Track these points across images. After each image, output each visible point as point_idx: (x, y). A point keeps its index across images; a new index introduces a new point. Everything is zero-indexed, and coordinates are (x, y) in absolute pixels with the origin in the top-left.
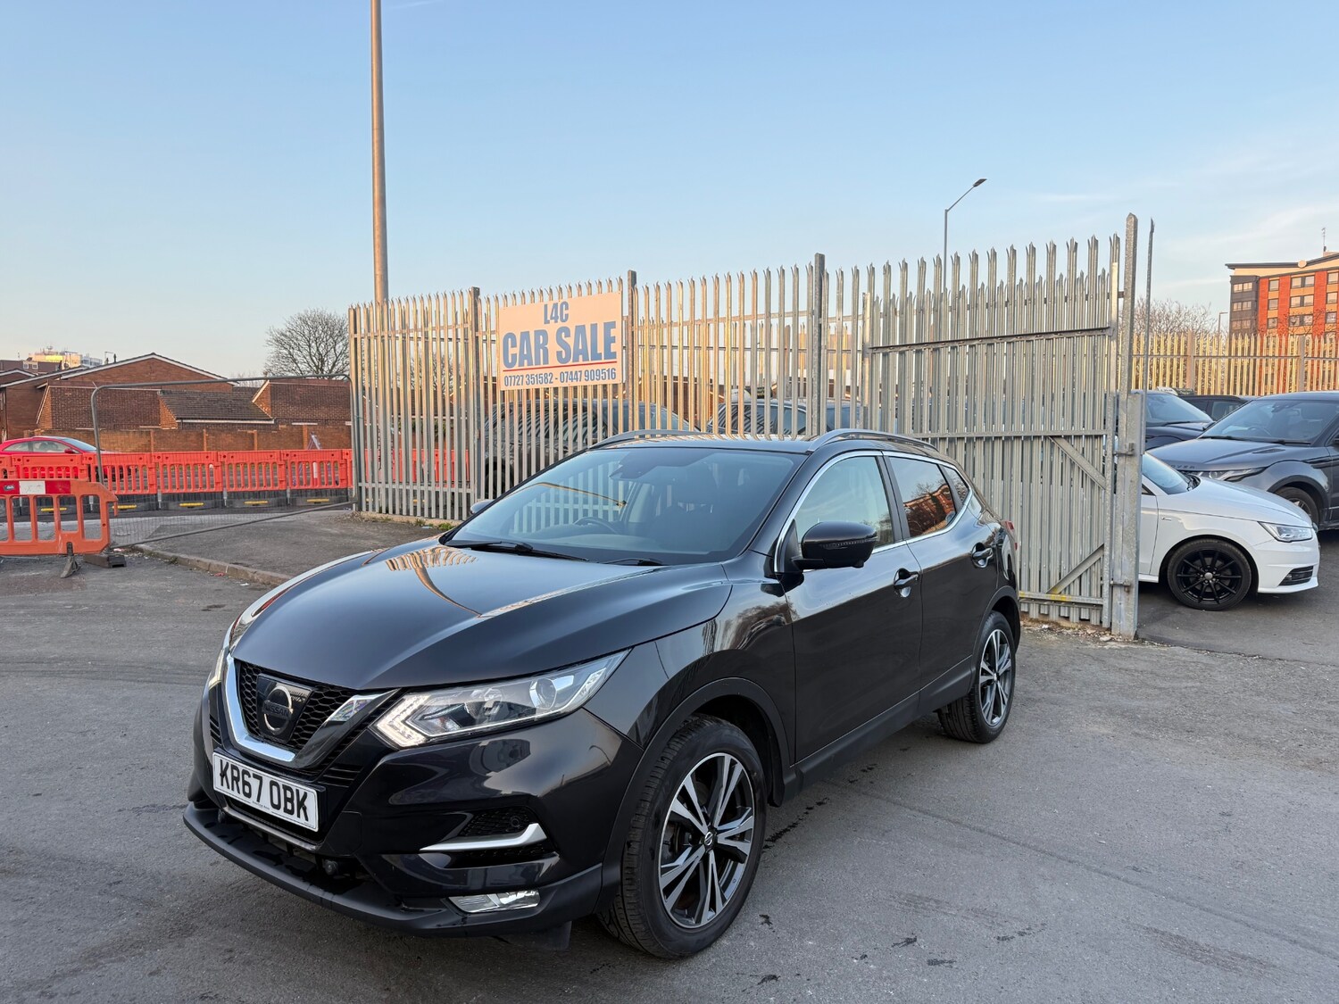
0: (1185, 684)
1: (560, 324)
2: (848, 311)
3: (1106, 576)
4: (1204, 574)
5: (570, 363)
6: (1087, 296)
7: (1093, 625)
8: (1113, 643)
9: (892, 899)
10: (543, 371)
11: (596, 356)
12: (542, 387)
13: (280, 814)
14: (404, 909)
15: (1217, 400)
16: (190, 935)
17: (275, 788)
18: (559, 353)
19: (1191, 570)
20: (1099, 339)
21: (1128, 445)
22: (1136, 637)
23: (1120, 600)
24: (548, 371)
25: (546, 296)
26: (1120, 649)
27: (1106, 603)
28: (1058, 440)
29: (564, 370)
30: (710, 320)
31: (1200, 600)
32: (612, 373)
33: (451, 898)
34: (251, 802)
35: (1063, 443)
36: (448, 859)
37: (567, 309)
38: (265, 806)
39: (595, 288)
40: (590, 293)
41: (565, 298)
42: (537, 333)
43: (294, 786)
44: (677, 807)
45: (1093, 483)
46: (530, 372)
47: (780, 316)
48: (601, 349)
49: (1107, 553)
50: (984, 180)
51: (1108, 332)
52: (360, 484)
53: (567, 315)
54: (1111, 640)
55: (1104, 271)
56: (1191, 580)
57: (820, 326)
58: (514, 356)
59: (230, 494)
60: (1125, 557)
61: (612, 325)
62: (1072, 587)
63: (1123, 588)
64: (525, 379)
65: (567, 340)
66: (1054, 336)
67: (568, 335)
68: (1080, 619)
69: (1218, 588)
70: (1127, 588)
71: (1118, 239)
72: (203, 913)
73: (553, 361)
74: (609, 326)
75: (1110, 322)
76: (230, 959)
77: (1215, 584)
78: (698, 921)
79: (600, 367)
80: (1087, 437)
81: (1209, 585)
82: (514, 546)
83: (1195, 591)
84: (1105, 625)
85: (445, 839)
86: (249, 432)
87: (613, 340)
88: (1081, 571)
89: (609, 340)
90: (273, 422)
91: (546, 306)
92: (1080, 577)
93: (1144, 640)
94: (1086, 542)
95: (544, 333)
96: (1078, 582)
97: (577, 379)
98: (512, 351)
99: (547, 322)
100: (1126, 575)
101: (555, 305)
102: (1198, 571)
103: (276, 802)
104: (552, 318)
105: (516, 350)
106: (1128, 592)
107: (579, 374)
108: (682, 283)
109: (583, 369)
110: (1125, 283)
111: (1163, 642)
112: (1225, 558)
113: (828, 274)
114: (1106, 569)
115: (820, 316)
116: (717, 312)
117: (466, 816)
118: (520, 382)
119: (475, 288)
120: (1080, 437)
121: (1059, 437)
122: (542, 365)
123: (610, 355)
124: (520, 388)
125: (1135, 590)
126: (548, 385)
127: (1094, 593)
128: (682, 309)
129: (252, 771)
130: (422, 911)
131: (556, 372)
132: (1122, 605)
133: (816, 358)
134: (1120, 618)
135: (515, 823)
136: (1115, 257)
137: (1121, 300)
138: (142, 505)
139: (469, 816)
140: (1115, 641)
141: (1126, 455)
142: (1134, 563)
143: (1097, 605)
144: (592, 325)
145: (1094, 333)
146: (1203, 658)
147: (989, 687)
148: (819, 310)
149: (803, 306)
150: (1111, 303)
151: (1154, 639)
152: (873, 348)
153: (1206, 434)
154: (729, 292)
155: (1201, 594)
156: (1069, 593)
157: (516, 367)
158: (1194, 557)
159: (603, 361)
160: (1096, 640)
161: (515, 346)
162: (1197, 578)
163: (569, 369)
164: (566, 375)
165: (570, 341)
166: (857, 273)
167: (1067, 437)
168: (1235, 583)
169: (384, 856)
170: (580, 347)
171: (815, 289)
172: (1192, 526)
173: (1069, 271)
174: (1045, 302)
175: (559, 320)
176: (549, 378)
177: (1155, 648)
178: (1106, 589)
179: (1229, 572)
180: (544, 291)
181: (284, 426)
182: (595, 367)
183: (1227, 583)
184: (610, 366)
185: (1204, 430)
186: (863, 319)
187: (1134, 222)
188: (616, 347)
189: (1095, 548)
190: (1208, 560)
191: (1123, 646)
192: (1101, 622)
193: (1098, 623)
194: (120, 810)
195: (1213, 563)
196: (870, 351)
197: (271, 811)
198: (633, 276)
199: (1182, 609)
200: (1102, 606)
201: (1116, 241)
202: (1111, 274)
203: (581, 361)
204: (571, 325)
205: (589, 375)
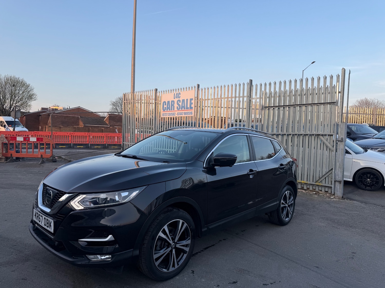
0: (354, 212)
1: (178, 99)
2: (258, 96)
3: (333, 178)
4: (367, 179)
5: (180, 110)
6: (329, 93)
7: (329, 193)
8: (334, 199)
9: (234, 269)
10: (173, 112)
11: (187, 108)
12: (172, 117)
13: (46, 227)
14: (73, 257)
15: (381, 128)
16: (27, 262)
17: (45, 219)
18: (177, 107)
19: (363, 178)
20: (333, 106)
21: (341, 138)
22: (342, 197)
23: (338, 186)
24: (174, 112)
25: (175, 91)
26: (337, 201)
27: (333, 186)
28: (319, 136)
29: (178, 112)
30: (219, 98)
31: (366, 187)
32: (191, 113)
33: (86, 255)
34: (40, 223)
35: (321, 137)
36: (86, 243)
37: (180, 95)
38: (43, 225)
39: (188, 89)
40: (186, 90)
41: (180, 92)
42: (172, 101)
43: (49, 219)
44: (161, 234)
45: (330, 149)
46: (169, 112)
47: (239, 97)
48: (189, 106)
49: (333, 171)
50: (315, 62)
51: (335, 104)
52: (123, 143)
53: (180, 96)
54: (334, 198)
55: (334, 85)
56: (363, 181)
57: (250, 100)
58: (165, 108)
59: (91, 144)
60: (339, 173)
62: (323, 180)
63: (338, 182)
64: (168, 114)
65: (179, 103)
66: (319, 104)
67: (180, 102)
68: (325, 191)
69: (372, 184)
70: (340, 182)
71: (339, 76)
72: (34, 256)
73: (176, 109)
74: (191, 100)
75: (336, 101)
76: (35, 269)
77: (371, 183)
78: (168, 270)
79: (188, 111)
80: (328, 135)
81: (369, 183)
82: (132, 156)
83: (364, 184)
84: (333, 193)
85: (86, 237)
86: (102, 128)
87: (192, 104)
88: (326, 176)
89: (191, 104)
90: (109, 126)
91: (174, 94)
92: (325, 178)
93: (345, 198)
94: (327, 167)
95: (174, 101)
96: (324, 179)
97: (182, 115)
98: (165, 106)
99: (174, 98)
100: (339, 178)
101: (177, 94)
102: (365, 178)
103: (45, 224)
104: (176, 97)
105: (166, 106)
106: (340, 183)
107: (182, 113)
108: (211, 88)
109: (184, 112)
110: (341, 89)
111: (351, 199)
112: (374, 175)
113: (253, 85)
114: (333, 176)
115: (250, 98)
116: (221, 96)
117: (92, 231)
118: (167, 115)
119: (156, 89)
120: (326, 135)
121: (320, 135)
122: (173, 110)
123: (191, 108)
124: (166, 117)
125: (342, 183)
126: (174, 116)
127: (330, 183)
128: (211, 95)
129: (41, 214)
130: (78, 258)
131: (176, 112)
132: (338, 188)
133: (249, 110)
134: (337, 191)
135: (105, 234)
136: (338, 81)
137: (340, 94)
138: (67, 146)
139: (93, 231)
140: (335, 198)
141: (340, 141)
142: (342, 174)
143: (330, 187)
144: (186, 99)
145: (331, 104)
146: (363, 205)
147: (285, 208)
148: (250, 96)
149: (245, 95)
150: (336, 95)
151: (348, 198)
152: (265, 107)
153: (374, 137)
154: (225, 90)
155: (366, 186)
156: (322, 183)
157: (166, 111)
158: (364, 174)
159: (189, 109)
160: (329, 198)
161: (166, 105)
162: (365, 180)
163: (180, 112)
165: (180, 104)
166: (261, 85)
167: (322, 135)
168: (377, 183)
169: (70, 241)
170: (183, 106)
171: (249, 90)
172: (363, 164)
173: (324, 85)
174: (316, 94)
176: (174, 114)
177: (348, 201)
178: (333, 182)
179: (375, 179)
180: (174, 90)
181: (112, 127)
182: (187, 111)
183: (375, 182)
184: (191, 111)
185: (374, 136)
186: (262, 98)
187: (344, 71)
188: (193, 106)
189: (330, 169)
190: (369, 175)
191: (338, 200)
192: (331, 192)
193: (331, 193)
194: (25, 226)
195: (370, 176)
196: (264, 108)
197: (44, 226)
198: (198, 86)
199: (360, 190)
200: (332, 187)
201: (338, 76)
202: (336, 86)
203: (183, 110)
204: (181, 99)
205: (185, 114)
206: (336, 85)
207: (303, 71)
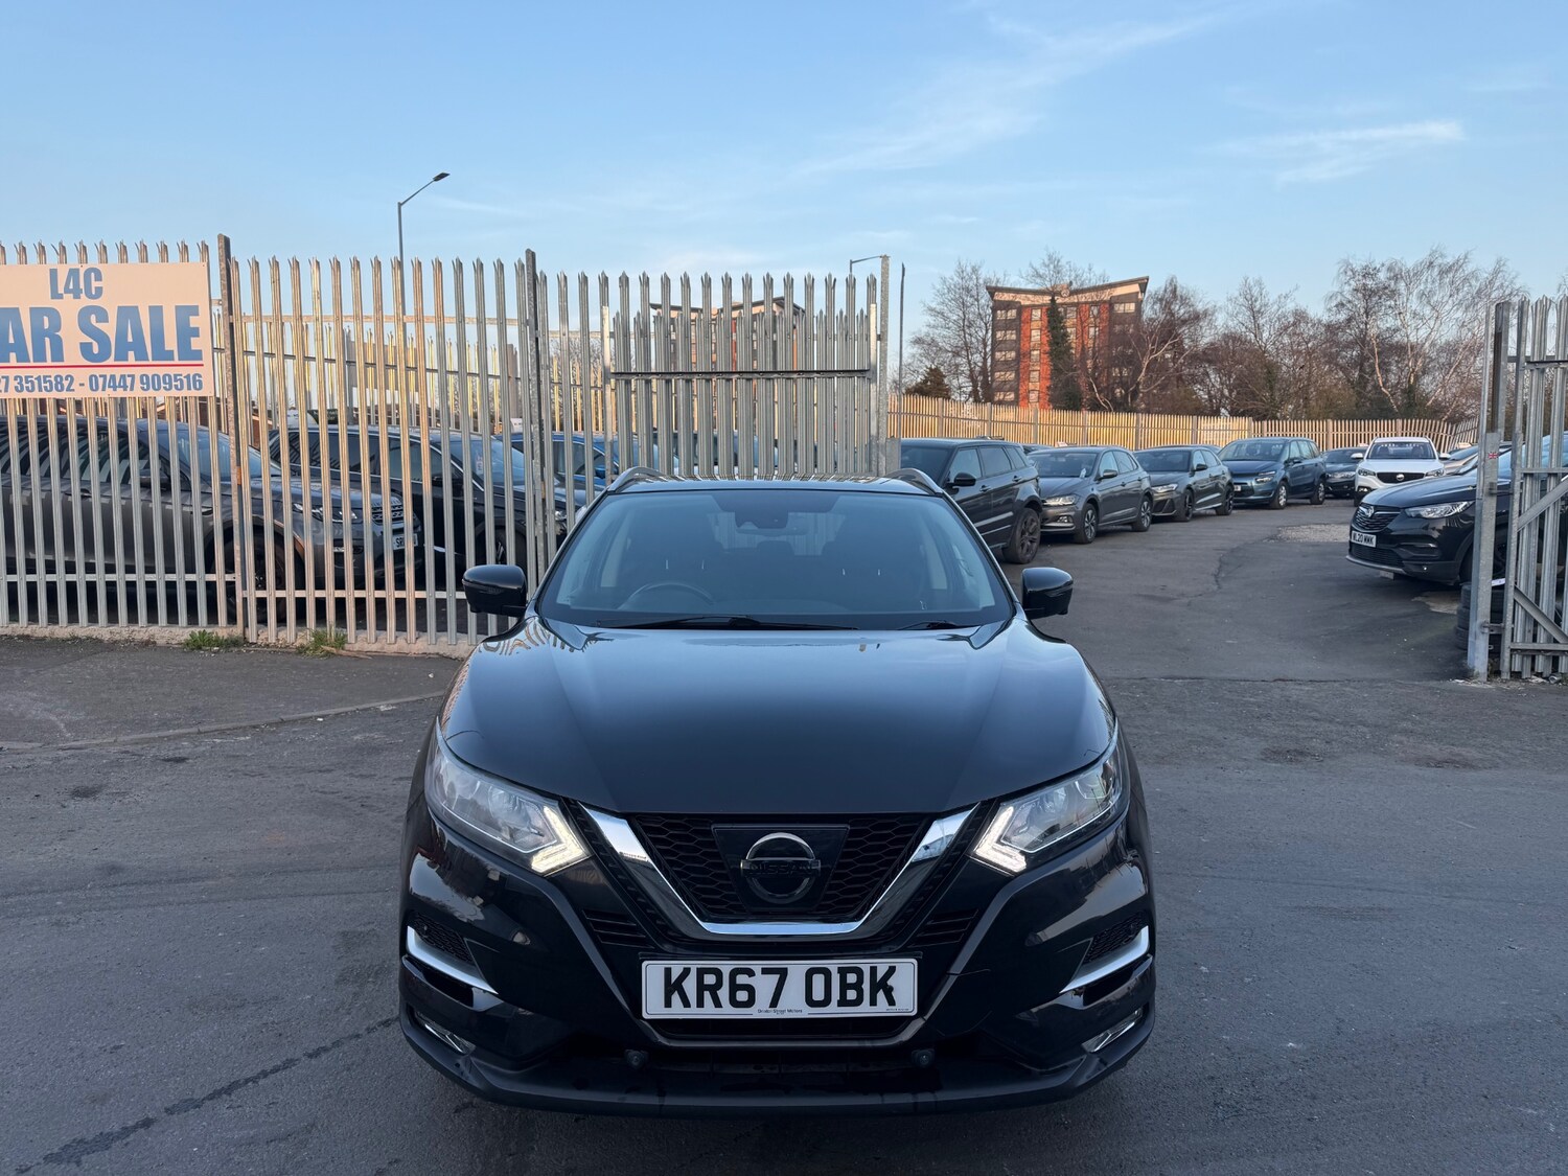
1: (84, 301)
5: (111, 361)
6: (846, 336)
10: (53, 372)
11: (162, 354)
12: (51, 396)
13: (833, 1010)
17: (816, 977)
18: (85, 349)
24: (64, 372)
25: (52, 259)
29: (97, 372)
30: (368, 316)
32: (196, 382)
34: (760, 1011)
37: (99, 278)
38: (794, 1005)
40: (144, 260)
41: (94, 262)
42: (36, 313)
46: (23, 373)
47: (478, 322)
48: (171, 343)
50: (447, 175)
51: (867, 375)
53: (99, 289)
55: (862, 311)
57: (537, 339)
61: (194, 310)
64: (13, 383)
65: (100, 326)
67: (103, 319)
71: (873, 280)
73: (72, 354)
74: (185, 313)
75: (869, 364)
79: (172, 371)
87: (195, 333)
89: (186, 333)
91: (53, 273)
95: (54, 314)
97: (124, 388)
99: (55, 295)
101: (74, 273)
103: (819, 995)
104: (67, 290)
107: (129, 380)
108: (318, 263)
109: (137, 371)
110: (882, 326)
113: (544, 276)
115: (536, 328)
122: (49, 363)
123: (190, 355)
126: (64, 395)
128: (320, 298)
129: (757, 966)
131: (81, 376)
136: (871, 299)
144: (151, 308)
148: (534, 321)
150: (871, 344)
152: (617, 373)
154: (399, 282)
159: (176, 362)
163: (108, 372)
164: (101, 380)
165: (110, 329)
166: (584, 280)
170: (130, 339)
173: (827, 308)
175: (83, 295)
176: (66, 383)
180: (49, 250)
182: (161, 371)
184: (192, 371)
188: (200, 344)
196: (614, 377)
197: (807, 1012)
198: (226, 242)
201: (871, 283)
202: (868, 317)
203: (132, 359)
204: (110, 303)
205: (147, 382)
206: (865, 313)
207: (400, 205)
